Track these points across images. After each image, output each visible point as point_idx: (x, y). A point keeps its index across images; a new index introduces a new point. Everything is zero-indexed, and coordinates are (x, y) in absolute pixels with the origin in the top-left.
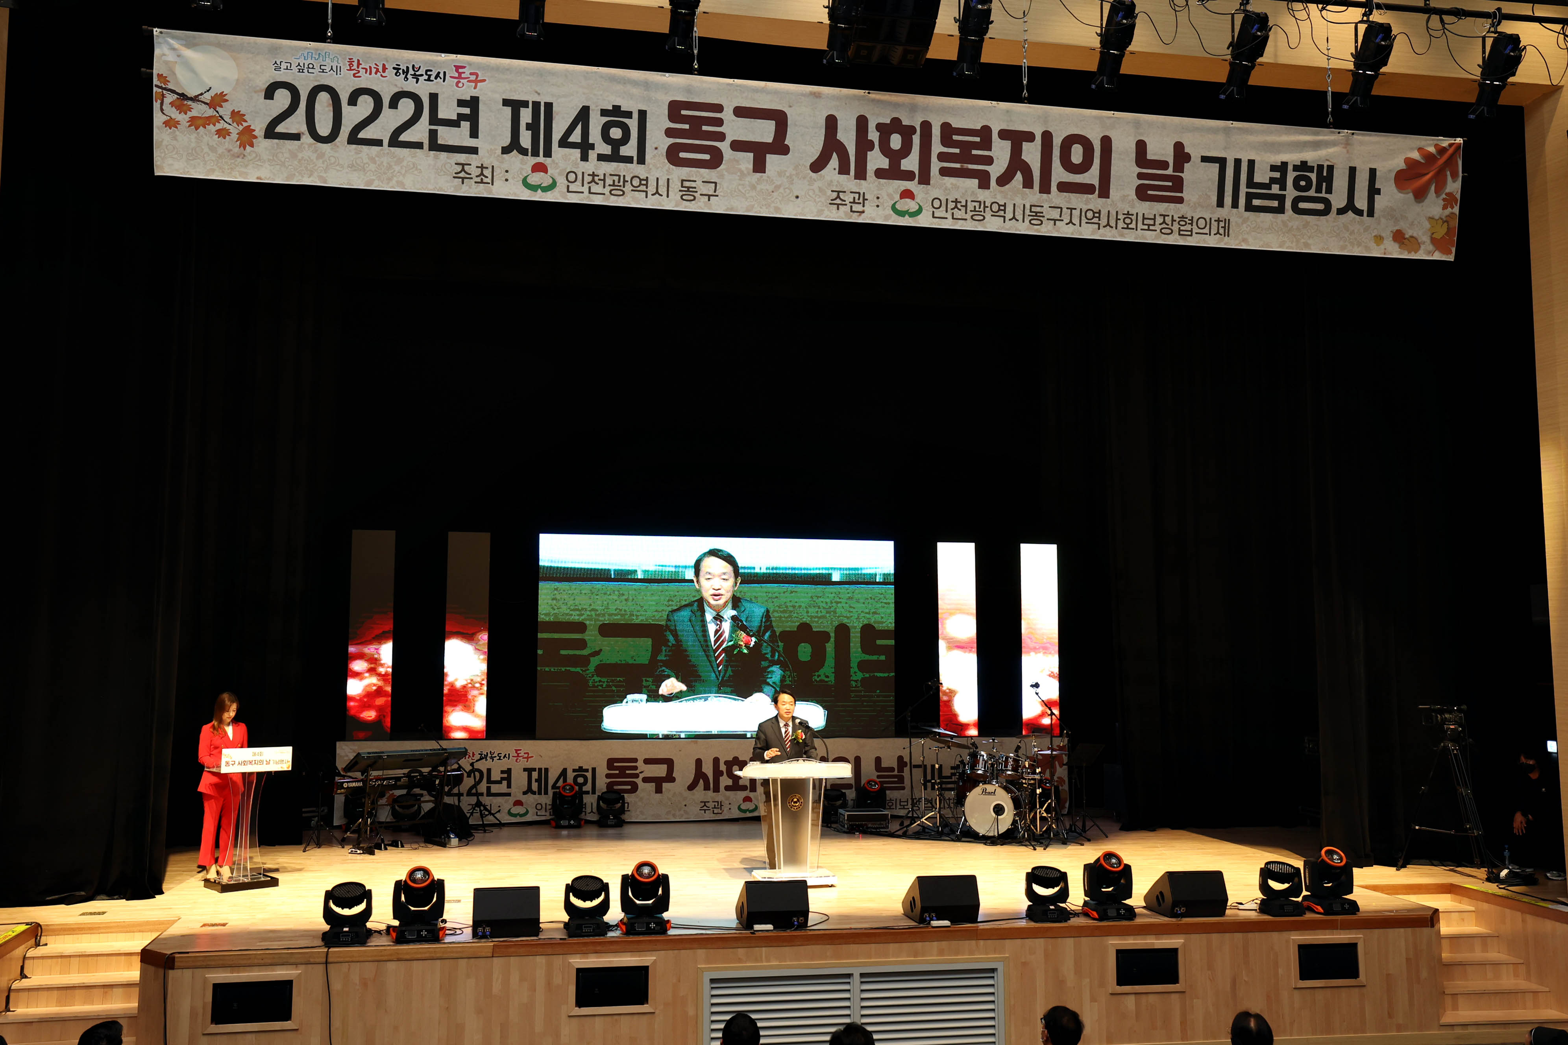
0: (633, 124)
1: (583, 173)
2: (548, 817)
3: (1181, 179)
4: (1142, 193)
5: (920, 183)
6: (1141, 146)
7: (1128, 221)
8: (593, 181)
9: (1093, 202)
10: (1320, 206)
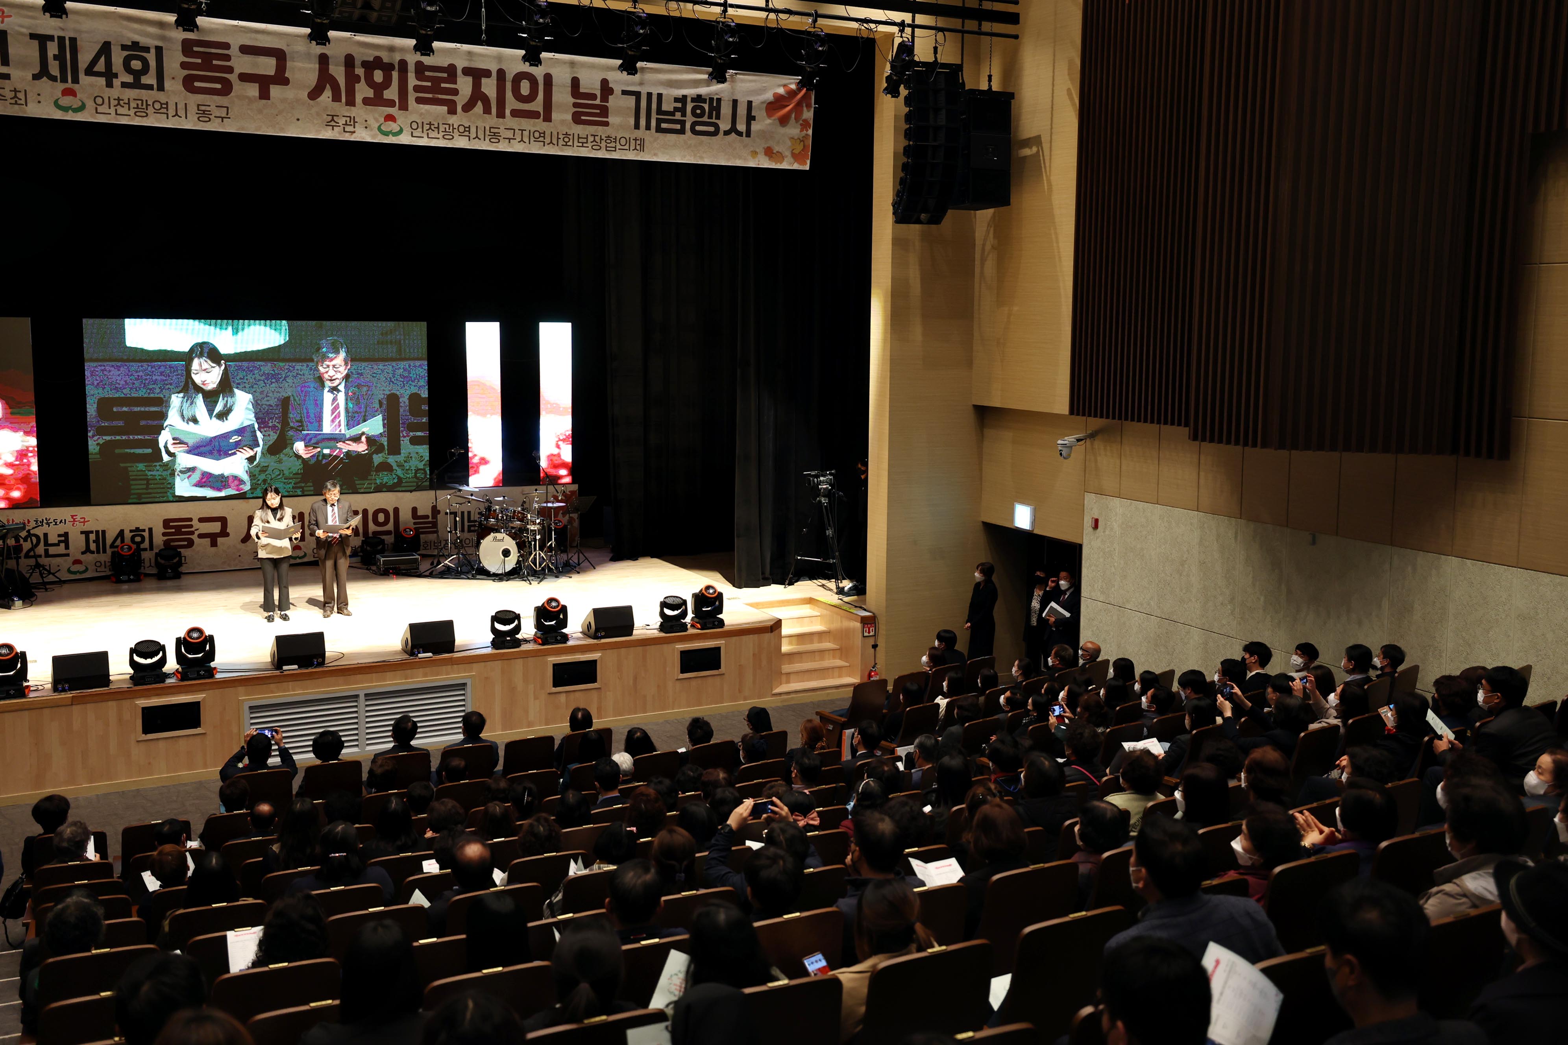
0: (151, 58)
1: (109, 97)
2: (110, 573)
3: (607, 107)
4: (577, 119)
5: (400, 109)
6: (575, 82)
7: (566, 140)
8: (119, 104)
9: (539, 125)
10: (712, 129)
